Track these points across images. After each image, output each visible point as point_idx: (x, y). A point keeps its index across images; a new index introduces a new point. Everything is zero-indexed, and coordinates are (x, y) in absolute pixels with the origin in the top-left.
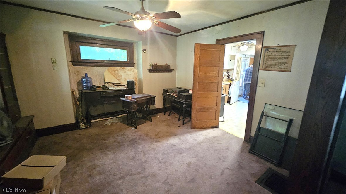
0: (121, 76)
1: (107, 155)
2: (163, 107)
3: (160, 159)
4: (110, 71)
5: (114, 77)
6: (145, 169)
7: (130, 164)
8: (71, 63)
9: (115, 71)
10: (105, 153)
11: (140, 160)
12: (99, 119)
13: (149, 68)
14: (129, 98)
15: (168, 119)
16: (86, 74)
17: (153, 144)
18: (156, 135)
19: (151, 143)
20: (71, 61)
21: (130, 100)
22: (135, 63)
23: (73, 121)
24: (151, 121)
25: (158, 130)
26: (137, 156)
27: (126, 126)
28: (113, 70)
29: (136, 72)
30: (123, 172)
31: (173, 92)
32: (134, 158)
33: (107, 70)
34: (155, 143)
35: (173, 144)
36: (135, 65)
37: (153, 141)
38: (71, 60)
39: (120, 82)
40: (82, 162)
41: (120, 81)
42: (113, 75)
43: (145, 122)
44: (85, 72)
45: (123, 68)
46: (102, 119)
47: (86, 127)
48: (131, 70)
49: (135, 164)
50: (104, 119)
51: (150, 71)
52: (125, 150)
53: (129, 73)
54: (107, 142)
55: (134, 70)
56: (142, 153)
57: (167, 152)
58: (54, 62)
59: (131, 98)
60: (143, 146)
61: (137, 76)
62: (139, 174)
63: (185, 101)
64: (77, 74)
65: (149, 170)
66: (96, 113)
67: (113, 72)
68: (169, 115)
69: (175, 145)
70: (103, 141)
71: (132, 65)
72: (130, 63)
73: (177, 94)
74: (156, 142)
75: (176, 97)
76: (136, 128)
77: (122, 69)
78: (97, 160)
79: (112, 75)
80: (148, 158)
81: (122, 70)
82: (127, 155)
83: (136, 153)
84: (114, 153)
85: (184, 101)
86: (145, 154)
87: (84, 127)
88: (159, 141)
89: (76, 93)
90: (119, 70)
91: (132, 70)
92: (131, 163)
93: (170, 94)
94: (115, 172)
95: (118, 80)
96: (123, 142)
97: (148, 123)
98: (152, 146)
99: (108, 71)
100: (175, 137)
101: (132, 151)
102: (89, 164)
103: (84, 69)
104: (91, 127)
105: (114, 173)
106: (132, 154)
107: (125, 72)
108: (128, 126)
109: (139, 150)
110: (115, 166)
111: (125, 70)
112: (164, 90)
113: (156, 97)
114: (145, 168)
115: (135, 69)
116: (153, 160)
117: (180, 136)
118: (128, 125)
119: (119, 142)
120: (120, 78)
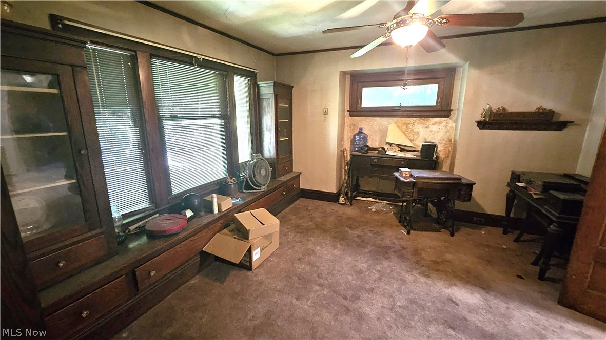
0: (418, 133)
1: (335, 247)
2: (503, 214)
3: (398, 304)
4: (398, 124)
5: (406, 135)
6: (358, 298)
7: (348, 277)
8: (348, 113)
9: (407, 125)
10: (335, 243)
11: (366, 282)
12: (370, 199)
13: (478, 120)
14: (404, 175)
15: (504, 247)
16: (361, 129)
17: (410, 273)
18: (436, 262)
19: (409, 270)
20: (348, 111)
21: (405, 178)
22: (452, 108)
23: (333, 189)
24: (452, 235)
25: (449, 256)
26: (367, 273)
27: (397, 223)
28: (404, 124)
29: (452, 127)
30: (329, 280)
31: (529, 182)
32: (360, 272)
33: (395, 123)
34: (417, 275)
35: (453, 298)
36: (452, 112)
37: (416, 269)
38: (348, 109)
39: (414, 144)
40: (307, 240)
41: (414, 142)
42: (402, 131)
43: (438, 231)
44: (363, 125)
45: (423, 118)
46: (373, 200)
47: (345, 204)
48: (440, 123)
49: (354, 282)
50: (377, 200)
51: (482, 125)
52: (360, 254)
53: (435, 128)
54: (350, 232)
55: (447, 123)
56: (377, 276)
57: (423, 303)
58: (326, 113)
59: (408, 175)
60: (389, 266)
61: (453, 136)
62: (345, 298)
63: (557, 215)
64: (352, 128)
65: (362, 304)
66: (366, 189)
67: (404, 127)
68: (516, 240)
69: (458, 305)
70: (347, 229)
71: (446, 113)
72: (443, 110)
73: (540, 190)
74: (423, 274)
75: (535, 196)
76: (409, 233)
77: (421, 120)
78: (321, 247)
79: (400, 131)
80: (379, 287)
81: (421, 123)
82: (355, 262)
83: (369, 268)
84: (344, 250)
85: (553, 214)
86: (380, 279)
87: (343, 203)
88: (428, 276)
89: (347, 153)
90: (416, 124)
91: (444, 123)
92: (350, 278)
93: (525, 188)
94: (323, 274)
95: (411, 141)
96: (368, 244)
97: (444, 235)
98: (404, 274)
99: (395, 125)
100: (477, 289)
101: (366, 262)
102: (310, 246)
103: (362, 122)
104: (351, 205)
105: (321, 274)
106: (363, 265)
107: (427, 127)
108: (399, 224)
109: (378, 268)
110: (329, 266)
111: (428, 123)
112: (513, 173)
113: (474, 186)
114: (360, 298)
115: (450, 121)
116: (384, 295)
117: (495, 296)
118: (400, 222)
119: (363, 241)
120: (416, 137)
